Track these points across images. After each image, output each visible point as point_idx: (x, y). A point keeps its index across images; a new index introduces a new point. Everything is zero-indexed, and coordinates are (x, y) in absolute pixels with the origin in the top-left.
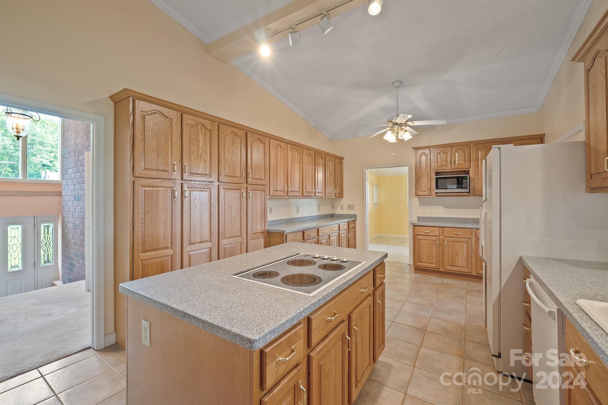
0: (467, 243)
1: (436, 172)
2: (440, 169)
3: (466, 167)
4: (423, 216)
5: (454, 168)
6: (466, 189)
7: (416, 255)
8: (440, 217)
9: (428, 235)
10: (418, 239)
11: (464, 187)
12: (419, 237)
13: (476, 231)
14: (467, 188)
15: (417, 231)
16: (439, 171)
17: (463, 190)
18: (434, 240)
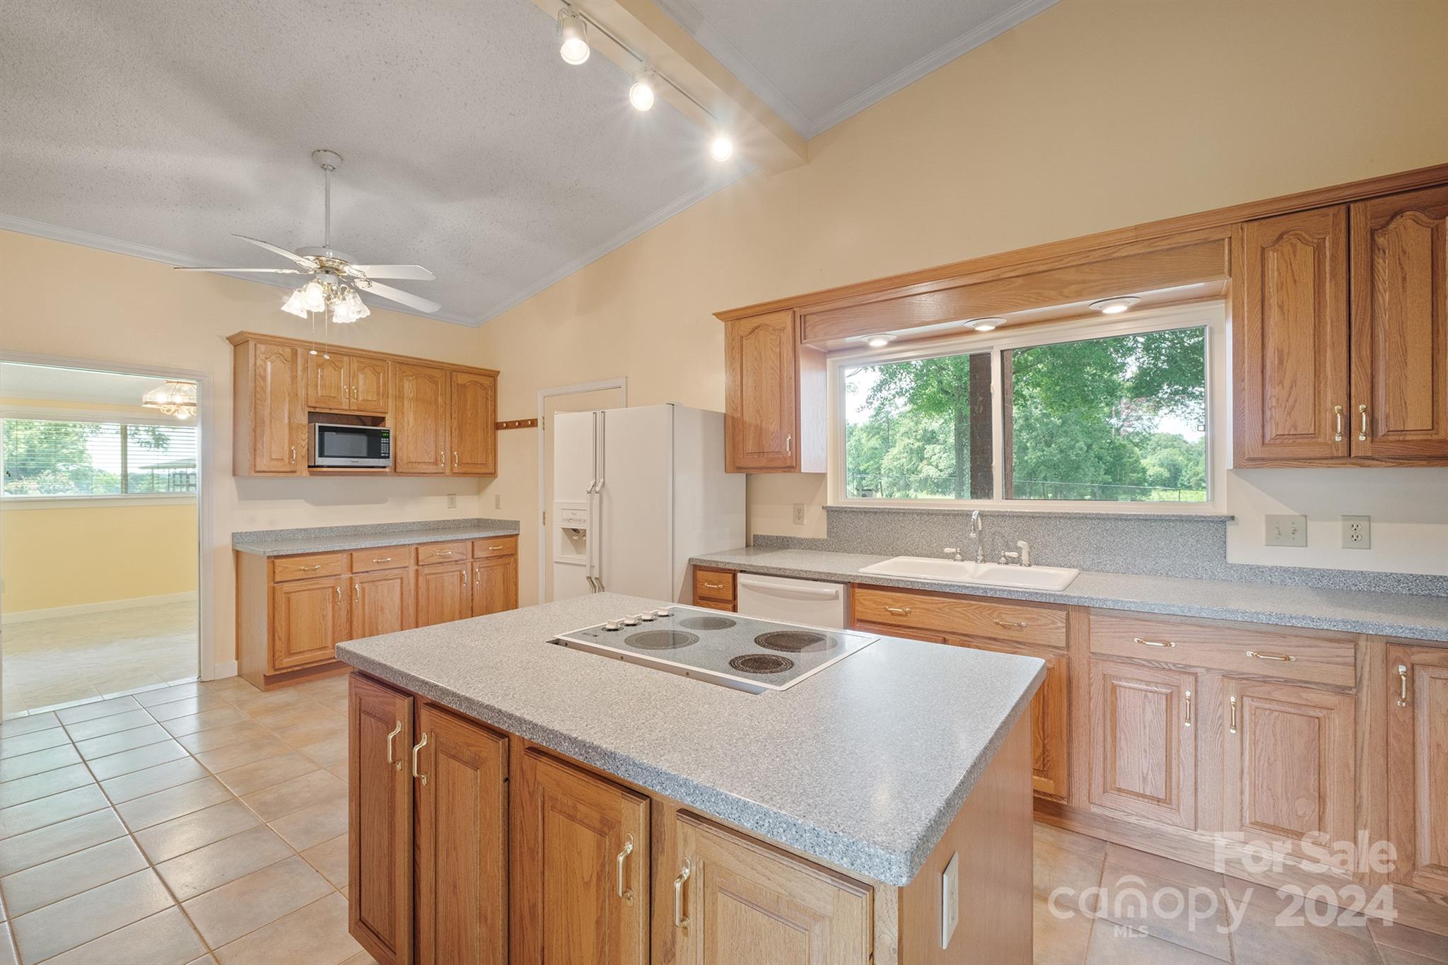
0: (402, 578)
1: (309, 412)
2: (323, 405)
3: (380, 410)
4: (251, 531)
5: (356, 408)
6: (387, 459)
7: (280, 639)
8: (300, 527)
9: (314, 576)
10: (285, 593)
11: (382, 455)
12: (287, 587)
13: (417, 548)
14: (388, 457)
15: (281, 572)
16: (317, 410)
17: (381, 462)
18: (328, 587)
